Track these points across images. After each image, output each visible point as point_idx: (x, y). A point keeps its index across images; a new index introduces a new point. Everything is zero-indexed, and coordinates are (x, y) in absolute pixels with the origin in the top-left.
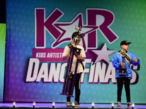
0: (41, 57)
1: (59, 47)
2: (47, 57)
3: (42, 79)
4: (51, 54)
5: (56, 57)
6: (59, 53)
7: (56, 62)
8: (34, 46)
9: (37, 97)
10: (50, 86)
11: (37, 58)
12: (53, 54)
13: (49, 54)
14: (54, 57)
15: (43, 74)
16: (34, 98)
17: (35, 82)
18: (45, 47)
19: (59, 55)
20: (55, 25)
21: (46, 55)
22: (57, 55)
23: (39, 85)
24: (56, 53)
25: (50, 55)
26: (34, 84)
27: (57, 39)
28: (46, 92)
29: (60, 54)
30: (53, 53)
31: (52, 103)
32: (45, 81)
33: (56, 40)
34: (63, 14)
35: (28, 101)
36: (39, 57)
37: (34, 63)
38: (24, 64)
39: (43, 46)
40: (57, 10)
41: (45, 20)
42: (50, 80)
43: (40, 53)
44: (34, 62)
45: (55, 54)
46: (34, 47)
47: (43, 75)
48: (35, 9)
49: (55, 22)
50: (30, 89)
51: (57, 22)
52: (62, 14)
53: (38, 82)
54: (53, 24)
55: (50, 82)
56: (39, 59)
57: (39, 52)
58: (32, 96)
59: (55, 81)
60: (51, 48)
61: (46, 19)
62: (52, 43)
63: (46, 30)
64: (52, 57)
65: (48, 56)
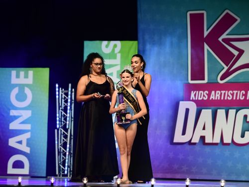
0: (199, 99)
1: (233, 81)
2: (211, 99)
3: (203, 138)
4: (218, 93)
5: (226, 98)
6: (233, 91)
7: (227, 108)
8: (188, 80)
9: (194, 169)
10: (217, 150)
11: (193, 100)
12: (221, 93)
13: (213, 92)
14: (222, 98)
15: (204, 129)
16: (189, 172)
17: (190, 143)
18: (206, 81)
19: (233, 95)
20: (224, 40)
21: (209, 95)
22: (228, 96)
23: (197, 148)
24: (227, 92)
25: (216, 95)
26: (188, 147)
27: (227, 66)
28: (210, 161)
29: (233, 93)
30: (220, 91)
31: (219, 181)
32: (207, 141)
33: (226, 68)
34: (239, 20)
35: (178, 177)
36: (196, 99)
37: (187, 110)
38: (170, 112)
39: (203, 79)
40: (227, 14)
41: (206, 33)
42: (217, 140)
43: (197, 92)
44: (187, 107)
45: (225, 93)
46: (186, 82)
47: (204, 131)
48: (188, 13)
49: (224, 36)
50: (181, 156)
51: (227, 35)
52: (236, 20)
53: (195, 144)
54: (220, 39)
55: (216, 144)
56: (197, 102)
57: (196, 90)
58: (185, 168)
59: (225, 141)
60: (218, 83)
61: (207, 30)
62: (218, 74)
63: (208, 50)
64: (219, 99)
65: (212, 97)
